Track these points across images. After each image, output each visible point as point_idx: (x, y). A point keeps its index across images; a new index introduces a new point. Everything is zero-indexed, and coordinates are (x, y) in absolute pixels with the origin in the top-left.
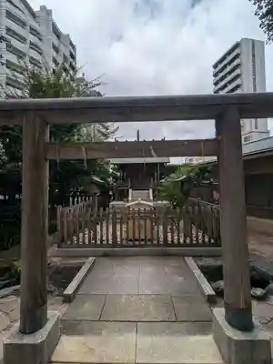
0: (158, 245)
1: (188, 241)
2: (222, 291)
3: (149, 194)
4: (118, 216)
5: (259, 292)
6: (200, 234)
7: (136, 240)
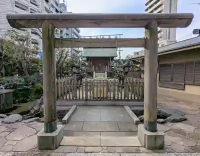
0: (110, 100)
1: (126, 98)
2: (143, 120)
3: (105, 75)
4: (89, 84)
5: (162, 120)
6: (133, 95)
7: (99, 98)
